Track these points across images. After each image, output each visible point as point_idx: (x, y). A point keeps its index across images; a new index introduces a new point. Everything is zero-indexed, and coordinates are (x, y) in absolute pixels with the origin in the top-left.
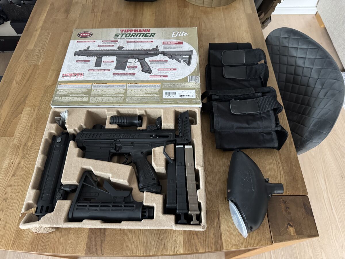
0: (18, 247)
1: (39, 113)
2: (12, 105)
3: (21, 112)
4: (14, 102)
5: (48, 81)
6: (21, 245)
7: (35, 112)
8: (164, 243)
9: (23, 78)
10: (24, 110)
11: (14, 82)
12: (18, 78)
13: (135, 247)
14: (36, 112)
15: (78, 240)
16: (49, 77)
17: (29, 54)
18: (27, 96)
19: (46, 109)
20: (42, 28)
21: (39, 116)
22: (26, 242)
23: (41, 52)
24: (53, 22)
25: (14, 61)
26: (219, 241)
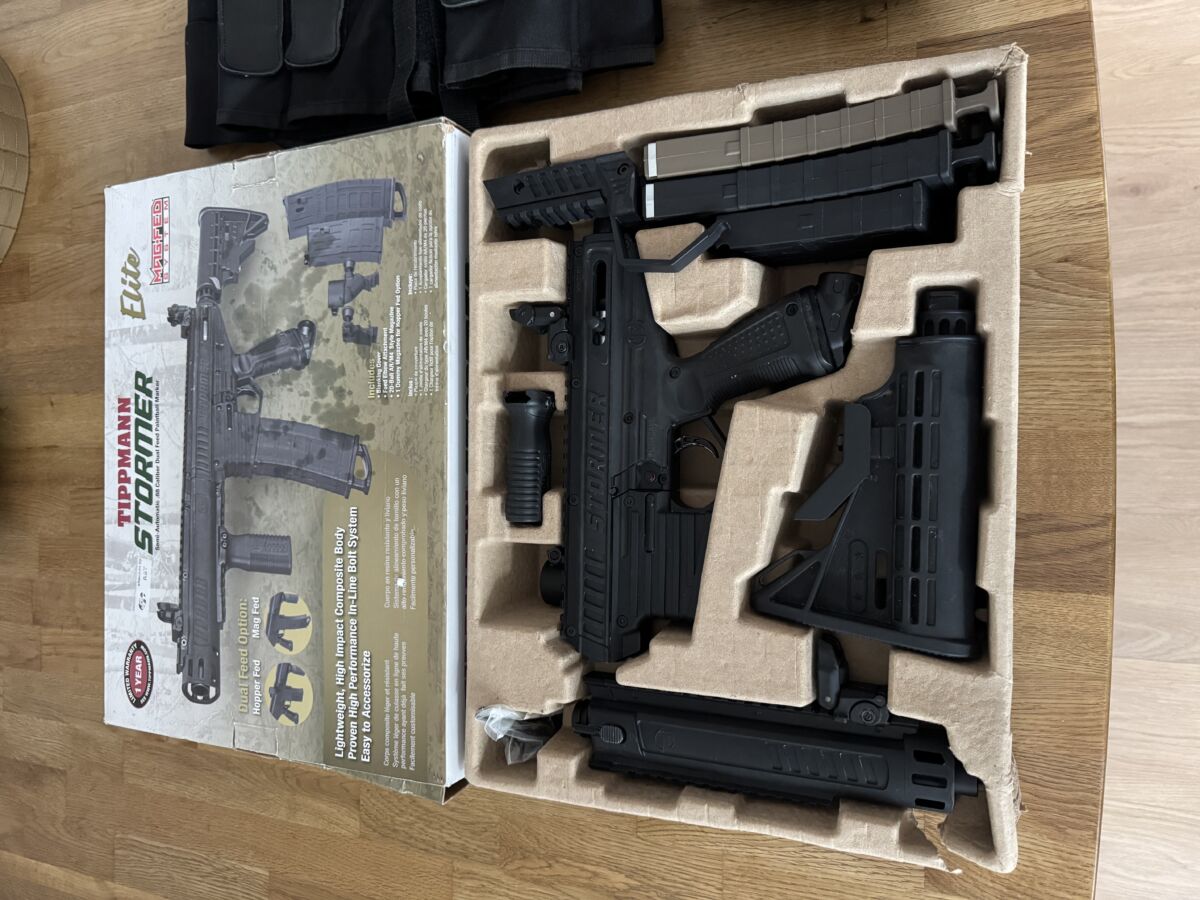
0: (1074, 886)
1: (480, 854)
5: (337, 830)
6: (1068, 875)
7: (475, 870)
8: (1059, 262)
13: (1076, 383)
14: (476, 868)
15: (1043, 631)
16: (320, 825)
20: (105, 875)
21: (494, 851)
22: (1055, 853)
23: (209, 869)
24: (80, 828)
26: (1051, 30)
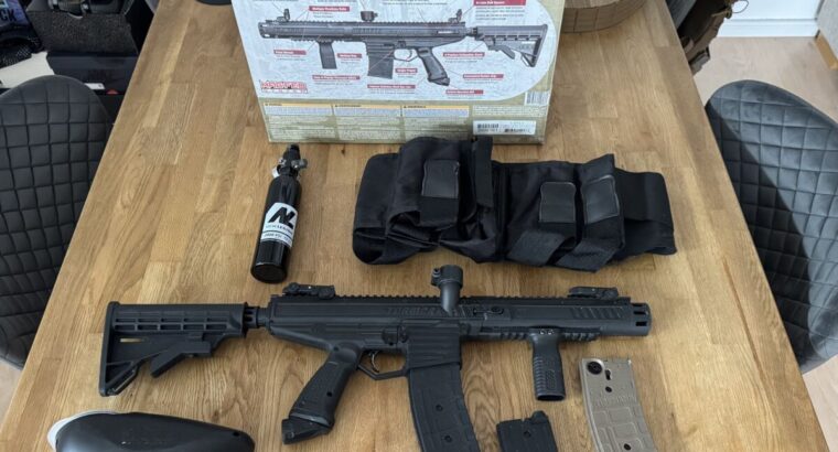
1: (185, 276)
2: (118, 259)
3: (143, 276)
4: (122, 250)
5: (199, 201)
7: (176, 274)
9: (139, 195)
10: (148, 271)
11: (119, 205)
12: (127, 194)
16: (202, 192)
17: (148, 138)
18: (152, 239)
19: (202, 268)
20: (175, 78)
21: (187, 283)
23: (177, 134)
24: (200, 65)
25: (113, 155)
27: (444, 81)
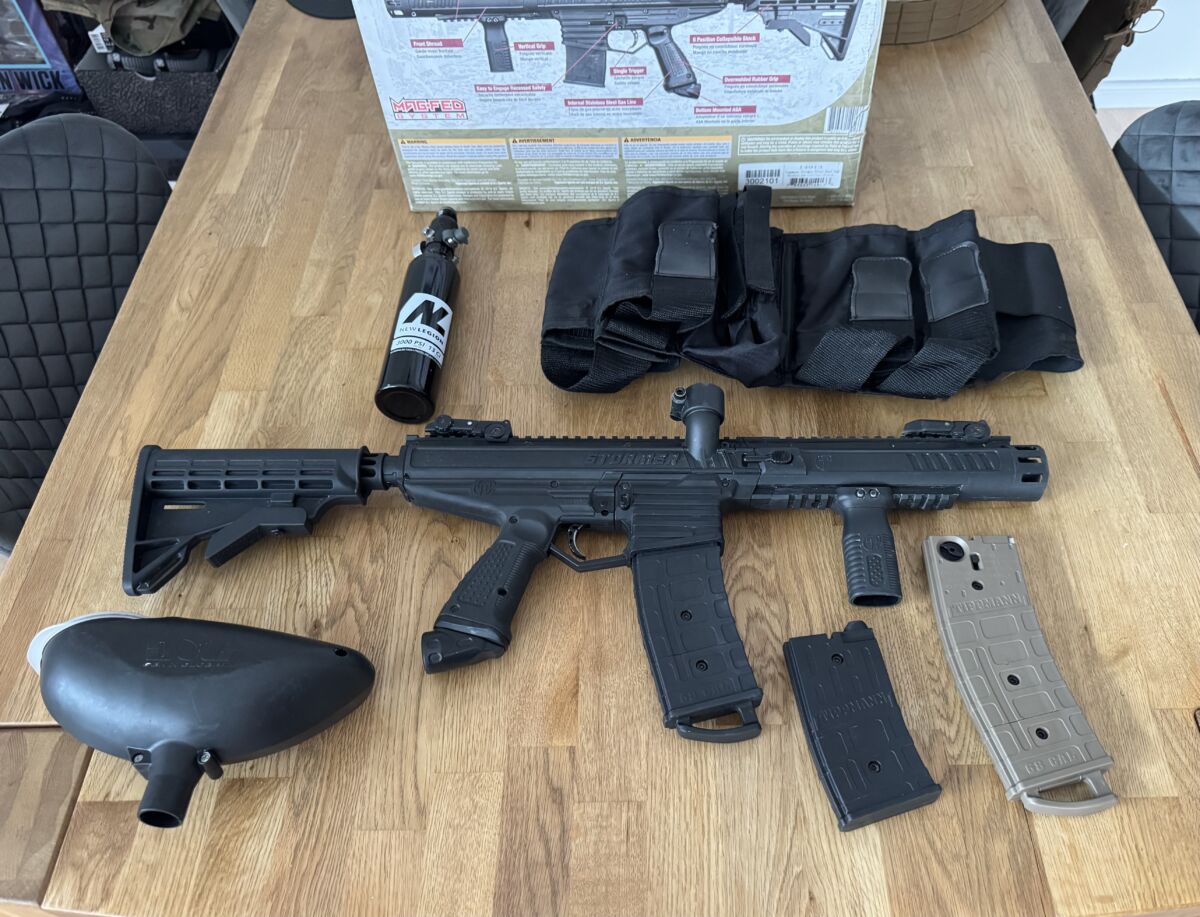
2: (170, 387)
3: (206, 412)
4: (176, 374)
5: (299, 300)
9: (206, 290)
10: (215, 405)
11: (174, 307)
12: (188, 292)
14: (260, 409)
17: (223, 210)
18: (223, 357)
20: (268, 123)
23: (269, 201)
25: (168, 234)
26: (1036, 884)
27: (691, 89)
